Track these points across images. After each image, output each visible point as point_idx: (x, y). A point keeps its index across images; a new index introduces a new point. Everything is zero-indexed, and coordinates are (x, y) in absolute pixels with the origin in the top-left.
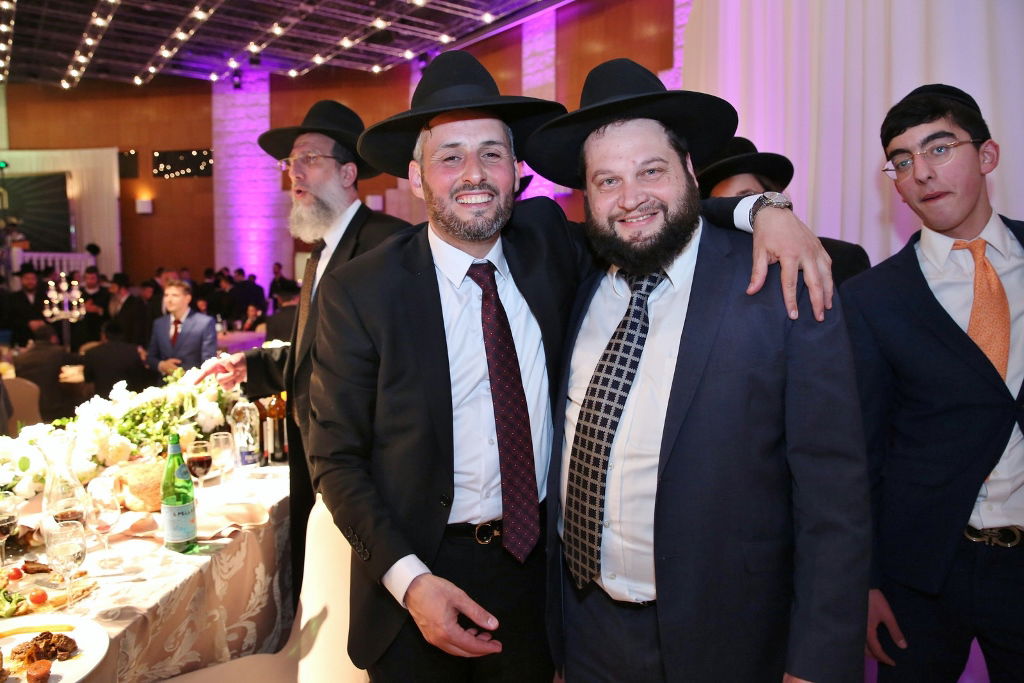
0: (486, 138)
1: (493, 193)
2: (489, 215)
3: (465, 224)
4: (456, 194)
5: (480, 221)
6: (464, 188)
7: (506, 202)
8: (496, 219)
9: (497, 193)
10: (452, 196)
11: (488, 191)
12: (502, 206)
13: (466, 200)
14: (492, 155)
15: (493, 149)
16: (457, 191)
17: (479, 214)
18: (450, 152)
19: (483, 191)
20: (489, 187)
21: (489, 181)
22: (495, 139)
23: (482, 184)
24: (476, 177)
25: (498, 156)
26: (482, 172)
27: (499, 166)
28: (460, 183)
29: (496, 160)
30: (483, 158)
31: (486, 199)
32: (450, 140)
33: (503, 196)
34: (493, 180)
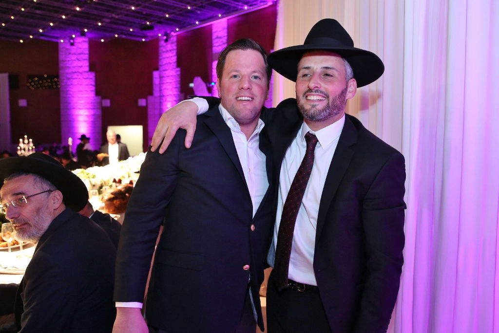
1: (327, 96)
2: (320, 106)
3: (306, 111)
5: (312, 111)
7: (334, 100)
8: (324, 110)
10: (303, 96)
11: (320, 94)
13: (309, 98)
14: (327, 75)
15: (329, 72)
16: (305, 93)
18: (306, 72)
19: (317, 93)
20: (322, 92)
21: (322, 89)
22: (329, 66)
23: (317, 90)
25: (332, 76)
27: (331, 82)
28: (307, 89)
30: (322, 76)
31: (320, 98)
32: (307, 65)
33: (331, 99)
34: (325, 89)
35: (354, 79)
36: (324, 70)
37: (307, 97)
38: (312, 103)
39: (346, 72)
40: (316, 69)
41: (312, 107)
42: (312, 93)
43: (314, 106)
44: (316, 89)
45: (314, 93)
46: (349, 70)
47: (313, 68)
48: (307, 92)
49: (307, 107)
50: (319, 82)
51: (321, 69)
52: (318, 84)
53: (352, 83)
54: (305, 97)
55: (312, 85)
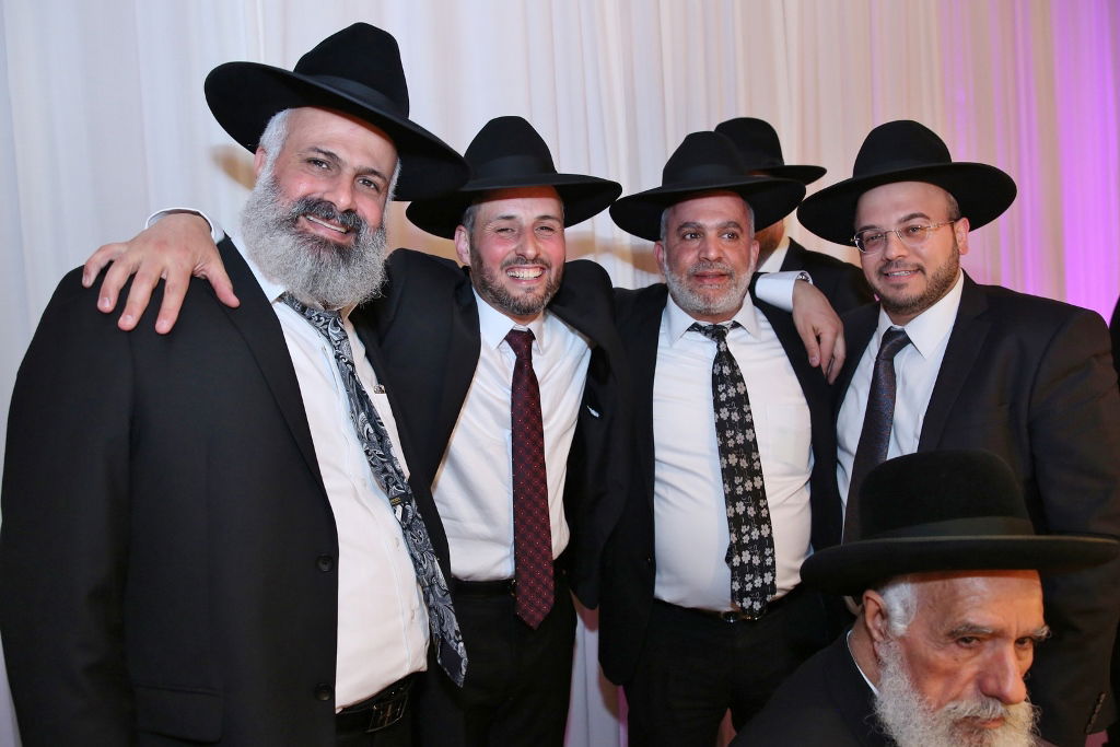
0: (542, 213)
1: (545, 267)
2: (540, 291)
3: (515, 299)
4: (508, 266)
5: (530, 298)
6: (516, 261)
7: (556, 276)
8: (546, 294)
9: (549, 267)
10: (502, 269)
12: (552, 280)
14: (547, 228)
15: (547, 223)
16: (508, 263)
17: (529, 290)
18: (504, 224)
19: (536, 265)
20: (542, 261)
21: (543, 256)
23: (536, 258)
24: (531, 252)
25: (551, 230)
26: (536, 248)
28: (512, 256)
29: (550, 233)
31: (538, 273)
32: (506, 213)
33: (554, 270)
34: (546, 253)
40: (526, 219)
42: (525, 265)
45: (528, 265)
47: (520, 218)
51: (535, 220)
54: (504, 272)
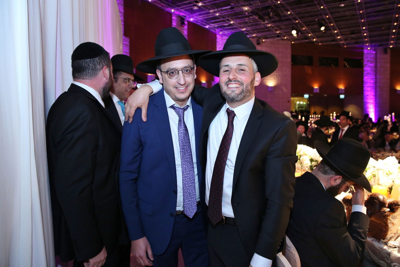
1: (242, 84)
2: (237, 91)
5: (233, 95)
7: (246, 87)
8: (241, 93)
9: (243, 84)
11: (237, 83)
13: (230, 86)
14: (241, 70)
15: (242, 67)
16: (227, 83)
19: (235, 83)
20: (238, 81)
22: (242, 64)
23: (236, 80)
25: (244, 70)
27: (243, 74)
28: (228, 80)
29: (243, 72)
30: (237, 71)
31: (237, 86)
32: (226, 64)
34: (241, 79)
35: (259, 73)
36: (239, 66)
37: (228, 85)
38: (232, 90)
39: (253, 67)
40: (233, 66)
41: (232, 92)
42: (232, 83)
43: (233, 91)
44: (234, 79)
45: (233, 82)
46: (255, 66)
47: (231, 66)
48: (228, 82)
49: (229, 92)
50: (236, 74)
51: (237, 66)
52: (235, 76)
53: (257, 75)
54: (226, 86)
55: (231, 77)
